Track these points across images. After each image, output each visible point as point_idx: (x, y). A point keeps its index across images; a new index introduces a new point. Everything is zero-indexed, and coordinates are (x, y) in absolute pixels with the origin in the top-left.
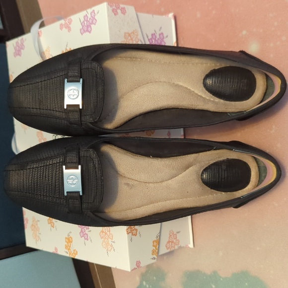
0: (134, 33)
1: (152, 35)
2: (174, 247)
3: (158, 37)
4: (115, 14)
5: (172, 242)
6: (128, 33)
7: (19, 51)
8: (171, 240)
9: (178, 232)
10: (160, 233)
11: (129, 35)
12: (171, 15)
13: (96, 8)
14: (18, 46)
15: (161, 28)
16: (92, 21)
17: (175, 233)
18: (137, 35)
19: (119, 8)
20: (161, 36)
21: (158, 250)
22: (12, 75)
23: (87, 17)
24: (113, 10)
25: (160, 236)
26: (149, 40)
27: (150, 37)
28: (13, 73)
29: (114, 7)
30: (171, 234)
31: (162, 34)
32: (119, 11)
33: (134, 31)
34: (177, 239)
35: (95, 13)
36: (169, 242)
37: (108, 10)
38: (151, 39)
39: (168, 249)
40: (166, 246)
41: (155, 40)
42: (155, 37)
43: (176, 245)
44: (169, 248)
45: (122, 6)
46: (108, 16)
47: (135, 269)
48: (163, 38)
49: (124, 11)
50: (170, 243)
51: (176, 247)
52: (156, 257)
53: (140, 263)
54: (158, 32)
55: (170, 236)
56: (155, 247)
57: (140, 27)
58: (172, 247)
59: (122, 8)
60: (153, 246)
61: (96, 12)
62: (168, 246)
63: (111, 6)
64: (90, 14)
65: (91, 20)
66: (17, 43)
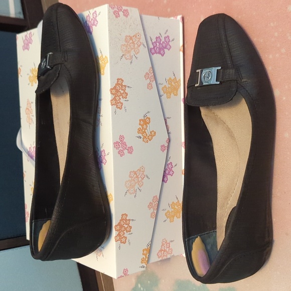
0: (136, 37)
1: (157, 38)
2: (166, 256)
3: (163, 40)
4: (116, 17)
5: (165, 251)
6: (130, 36)
7: (28, 45)
8: (163, 249)
9: (172, 241)
10: (152, 241)
11: (131, 38)
12: (179, 17)
13: (98, 9)
14: (27, 40)
15: (167, 31)
16: (94, 23)
17: (168, 242)
18: (140, 39)
19: (121, 10)
20: (167, 39)
21: (149, 258)
22: (21, 68)
23: (90, 17)
24: (114, 13)
25: (151, 245)
26: (153, 43)
27: (154, 40)
28: (21, 66)
29: (115, 9)
30: (164, 243)
31: (168, 37)
32: (121, 13)
33: (136, 34)
34: (170, 248)
35: (96, 14)
36: (161, 250)
37: (109, 12)
38: (155, 42)
39: (159, 258)
40: (158, 255)
41: (160, 43)
42: (159, 41)
43: (169, 254)
44: (160, 256)
45: (124, 8)
46: (109, 18)
47: (121, 277)
48: (169, 41)
49: (126, 13)
50: (162, 252)
51: (169, 256)
52: (145, 266)
53: (127, 271)
54: (164, 36)
55: (163, 245)
56: (145, 255)
57: (144, 30)
58: (164, 256)
59: (124, 10)
60: (143, 254)
61: (98, 13)
62: (160, 255)
63: (113, 8)
64: (92, 14)
65: (93, 21)
66: (26, 36)
